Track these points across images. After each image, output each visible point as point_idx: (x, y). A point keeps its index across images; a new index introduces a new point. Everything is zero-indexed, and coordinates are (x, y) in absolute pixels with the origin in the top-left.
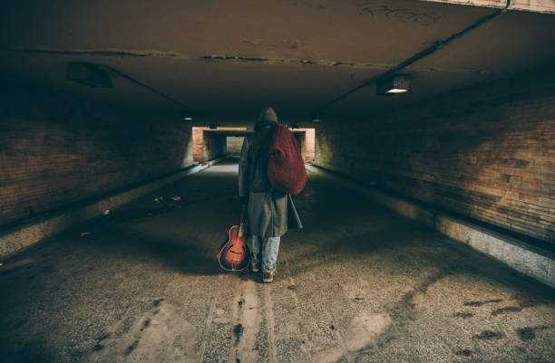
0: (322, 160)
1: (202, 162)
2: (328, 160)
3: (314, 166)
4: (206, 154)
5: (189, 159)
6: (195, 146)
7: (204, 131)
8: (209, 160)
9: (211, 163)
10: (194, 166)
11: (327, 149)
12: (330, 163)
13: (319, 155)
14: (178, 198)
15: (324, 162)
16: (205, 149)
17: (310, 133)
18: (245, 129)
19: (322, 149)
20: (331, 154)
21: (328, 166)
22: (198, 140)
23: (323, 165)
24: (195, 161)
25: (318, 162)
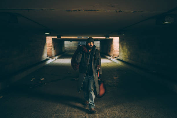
0: (124, 56)
1: (51, 57)
2: (127, 57)
3: (119, 60)
4: (53, 53)
5: (45, 56)
6: (47, 48)
7: (53, 39)
8: (55, 56)
9: (57, 57)
10: (47, 60)
11: (127, 50)
12: (128, 59)
13: (122, 53)
14: (43, 79)
15: (125, 58)
16: (53, 49)
17: (116, 40)
18: (76, 37)
19: (123, 50)
20: (129, 53)
21: (127, 60)
22: (49, 44)
23: (124, 59)
24: (47, 56)
25: (121, 58)
